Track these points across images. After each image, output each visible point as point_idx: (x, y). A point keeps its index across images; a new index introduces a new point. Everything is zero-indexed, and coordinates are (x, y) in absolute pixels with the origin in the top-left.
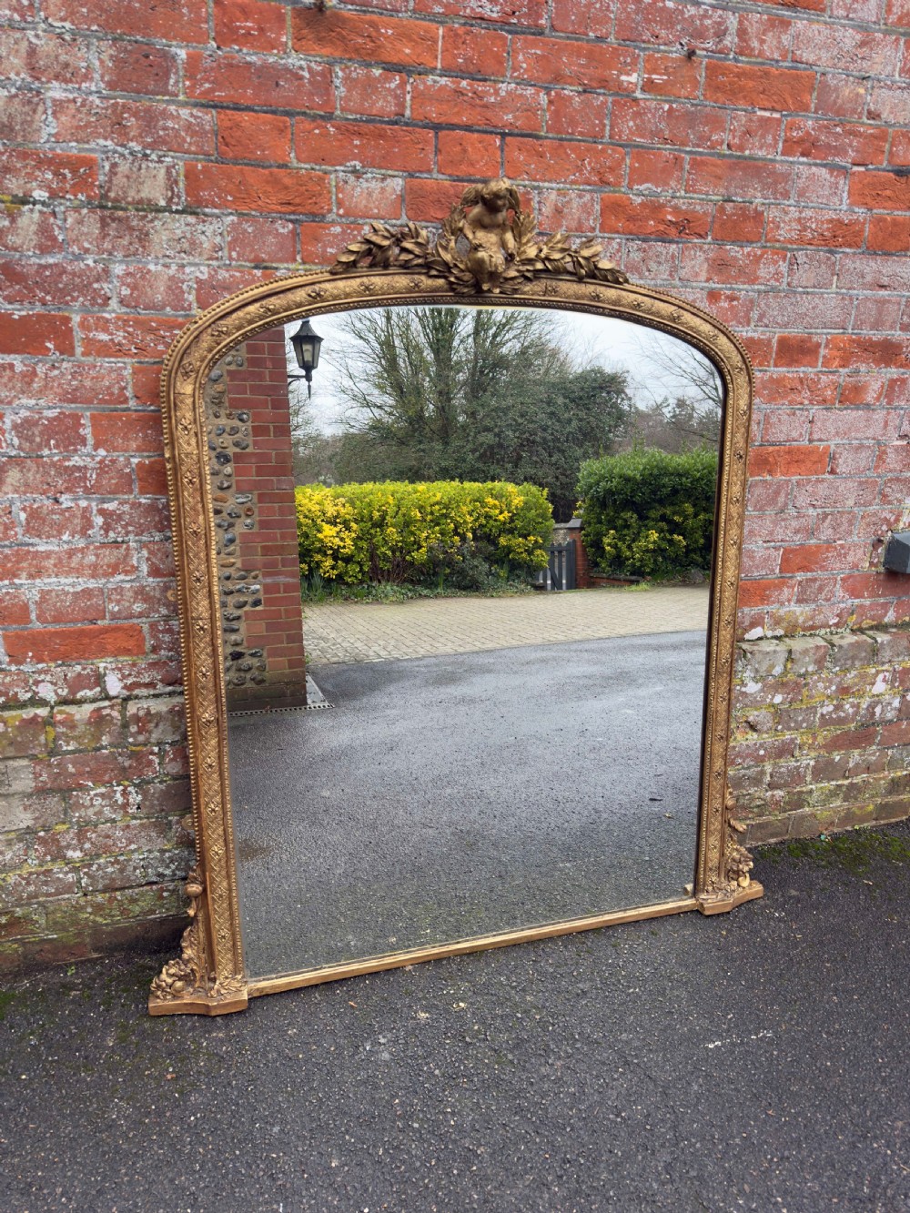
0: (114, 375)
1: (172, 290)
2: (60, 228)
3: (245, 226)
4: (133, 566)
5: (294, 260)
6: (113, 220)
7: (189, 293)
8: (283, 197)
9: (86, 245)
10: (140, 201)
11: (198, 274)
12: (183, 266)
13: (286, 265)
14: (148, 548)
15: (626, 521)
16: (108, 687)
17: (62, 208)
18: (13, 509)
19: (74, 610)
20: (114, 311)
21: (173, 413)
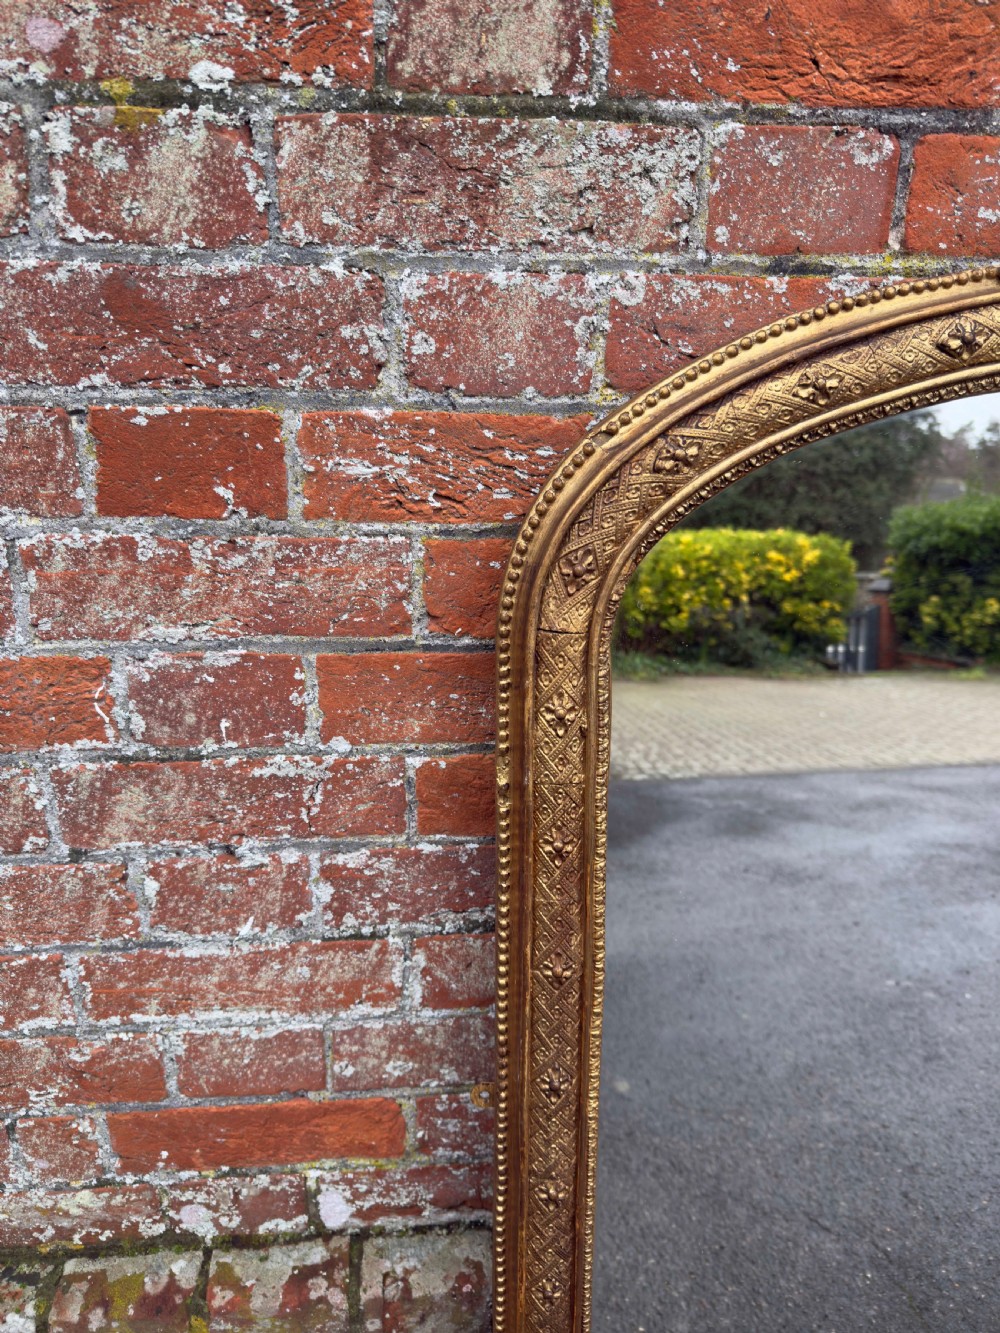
0: (380, 566)
1: (546, 340)
2: (260, 171)
3: (764, 149)
4: (391, 987)
5: (883, 244)
6: (406, 144)
7: (588, 349)
8: (881, 57)
9: (329, 218)
10: (482, 86)
11: (620, 293)
12: (582, 270)
13: (856, 261)
14: (428, 948)
15: (955, 586)
16: (322, 1213)
17: (270, 114)
18: (131, 871)
19: (259, 1072)
20: (390, 401)
21: (529, 682)
